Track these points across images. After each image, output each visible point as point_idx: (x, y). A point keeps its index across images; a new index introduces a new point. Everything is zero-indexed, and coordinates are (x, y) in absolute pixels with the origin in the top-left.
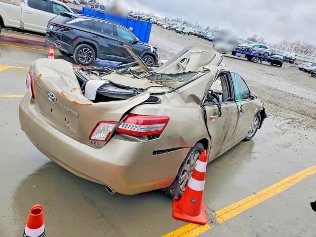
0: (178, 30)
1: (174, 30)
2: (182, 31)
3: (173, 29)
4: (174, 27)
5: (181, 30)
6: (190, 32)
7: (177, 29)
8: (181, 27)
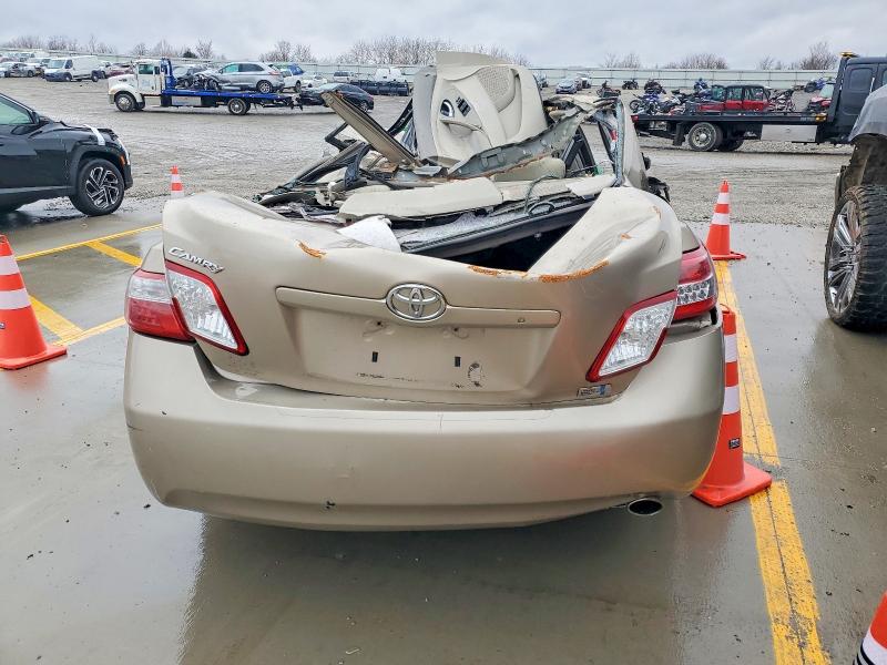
0: (54, 71)
1: (38, 74)
2: (68, 75)
3: (30, 74)
4: (30, 65)
5: (64, 70)
6: (95, 73)
7: (47, 71)
8: (59, 63)
